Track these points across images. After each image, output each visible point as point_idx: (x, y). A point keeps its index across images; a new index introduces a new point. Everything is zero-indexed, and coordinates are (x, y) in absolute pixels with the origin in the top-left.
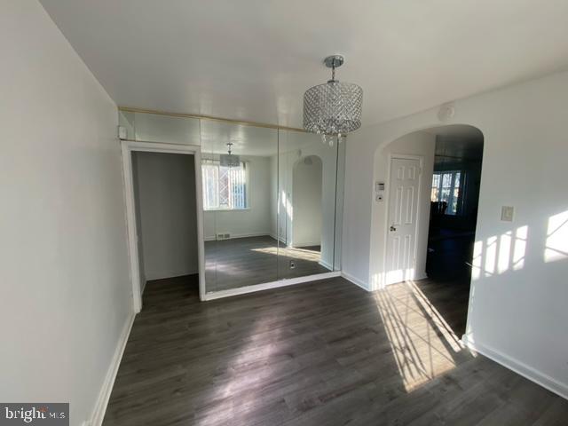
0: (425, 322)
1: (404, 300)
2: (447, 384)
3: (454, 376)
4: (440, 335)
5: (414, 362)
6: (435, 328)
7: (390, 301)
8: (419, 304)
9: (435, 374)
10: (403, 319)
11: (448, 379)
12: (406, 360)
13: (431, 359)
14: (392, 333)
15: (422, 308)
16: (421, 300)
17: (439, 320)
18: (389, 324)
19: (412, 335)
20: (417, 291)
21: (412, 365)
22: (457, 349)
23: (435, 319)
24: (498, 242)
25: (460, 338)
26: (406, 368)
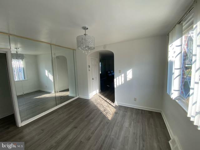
0: (106, 102)
1: (99, 99)
2: (116, 114)
3: (116, 112)
4: (110, 104)
5: (108, 113)
6: (108, 103)
7: (96, 100)
8: (102, 98)
9: (113, 113)
10: (101, 103)
11: (116, 113)
12: (106, 113)
13: (111, 110)
14: (100, 108)
15: (104, 99)
16: (102, 97)
17: (108, 101)
18: (98, 106)
19: (104, 106)
20: (100, 95)
21: (108, 114)
22: (114, 106)
23: (107, 101)
24: (119, 78)
25: (114, 103)
26: (107, 115)
